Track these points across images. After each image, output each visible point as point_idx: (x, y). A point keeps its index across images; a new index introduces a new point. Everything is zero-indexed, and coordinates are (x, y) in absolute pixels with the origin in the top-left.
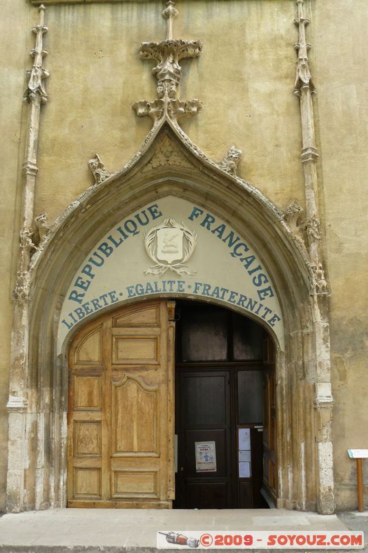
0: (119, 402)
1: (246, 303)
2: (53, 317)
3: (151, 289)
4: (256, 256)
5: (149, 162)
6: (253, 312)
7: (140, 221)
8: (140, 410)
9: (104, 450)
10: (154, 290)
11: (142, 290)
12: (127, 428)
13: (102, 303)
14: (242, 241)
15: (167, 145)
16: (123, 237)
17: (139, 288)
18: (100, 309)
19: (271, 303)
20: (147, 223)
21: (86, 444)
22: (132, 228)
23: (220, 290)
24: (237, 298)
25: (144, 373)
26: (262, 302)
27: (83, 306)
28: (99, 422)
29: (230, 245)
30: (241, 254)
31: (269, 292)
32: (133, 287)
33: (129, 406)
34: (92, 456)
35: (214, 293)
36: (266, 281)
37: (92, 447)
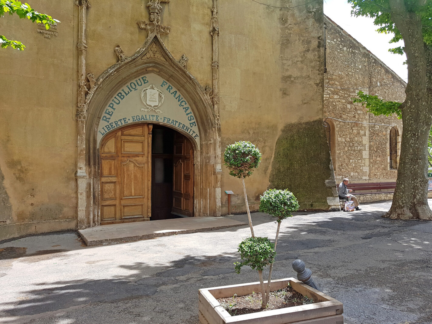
0: (125, 172)
1: (185, 128)
2: (95, 129)
3: (144, 118)
4: (189, 107)
5: (145, 55)
6: (188, 132)
7: (138, 84)
8: (135, 176)
9: (118, 196)
10: (145, 119)
11: (139, 118)
12: (129, 185)
13: (119, 123)
14: (184, 99)
15: (154, 47)
16: (129, 91)
17: (138, 117)
18: (118, 126)
19: (195, 129)
20: (141, 85)
21: (108, 194)
22: (134, 87)
23: (174, 121)
24: (181, 126)
25: (137, 158)
26: (191, 128)
27: (110, 124)
28: (115, 182)
29: (179, 101)
30: (183, 106)
31: (194, 124)
32: (134, 116)
33: (130, 174)
34: (111, 199)
35: (172, 122)
36: (193, 119)
37: (112, 195)
